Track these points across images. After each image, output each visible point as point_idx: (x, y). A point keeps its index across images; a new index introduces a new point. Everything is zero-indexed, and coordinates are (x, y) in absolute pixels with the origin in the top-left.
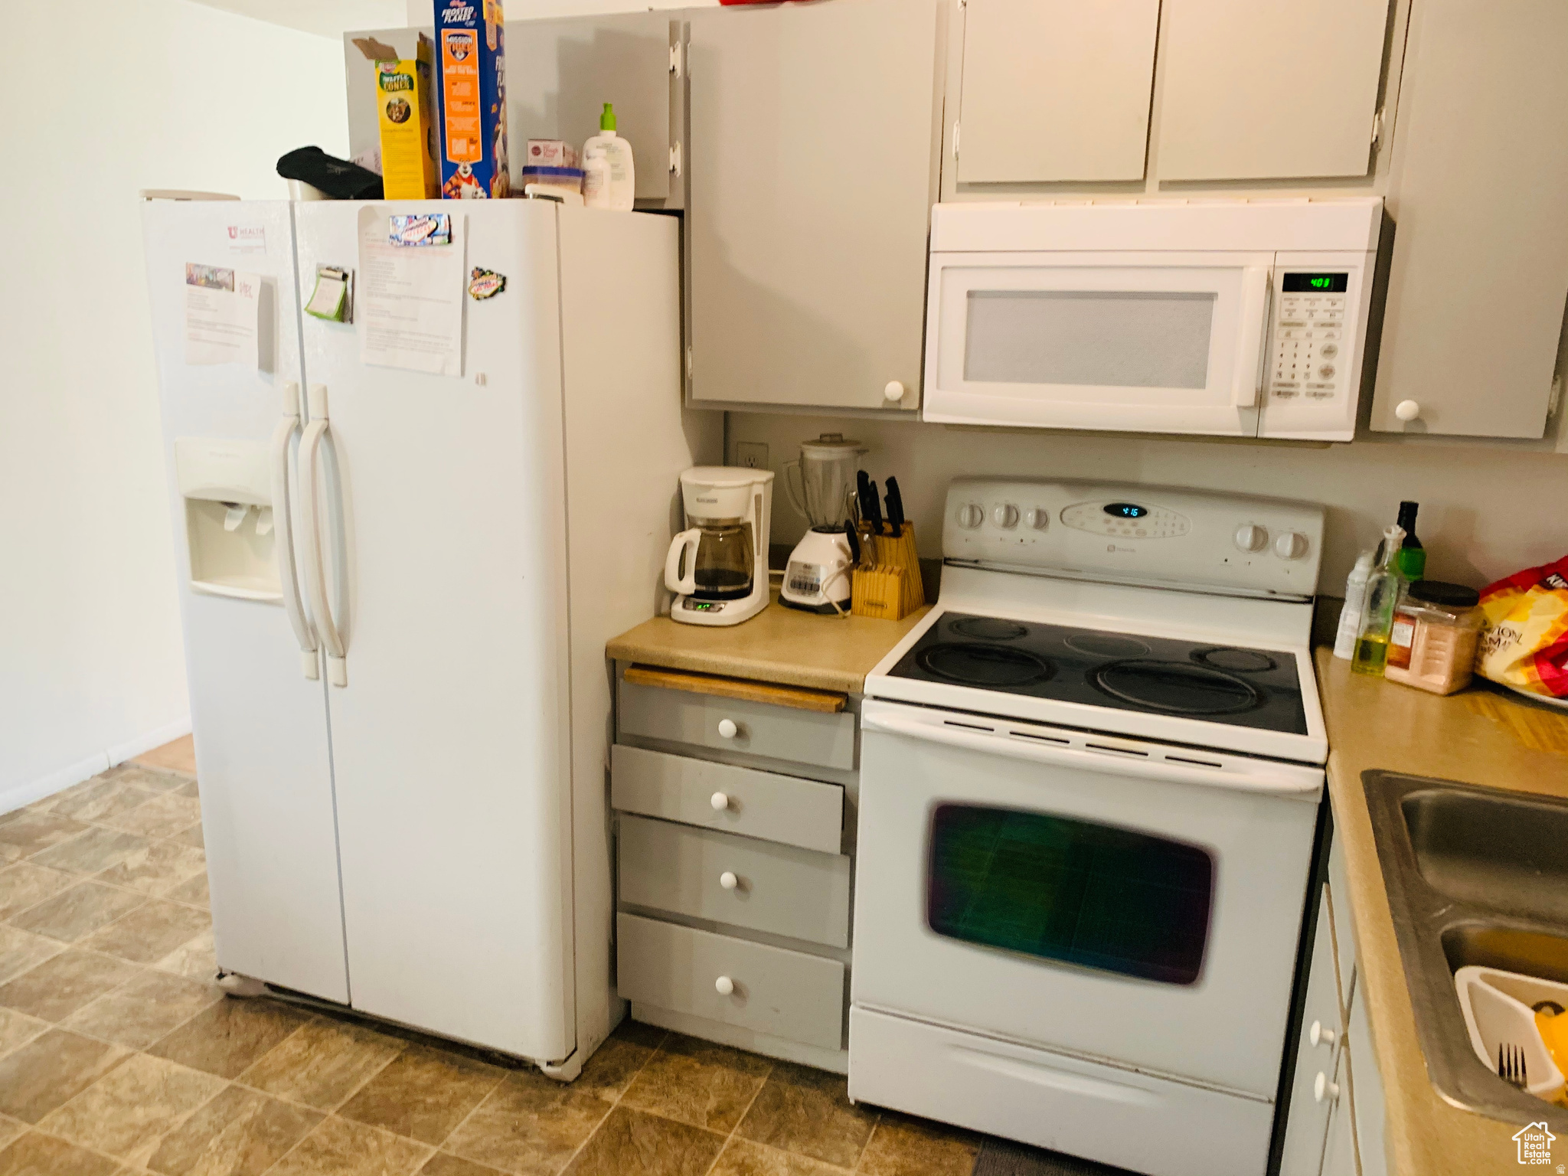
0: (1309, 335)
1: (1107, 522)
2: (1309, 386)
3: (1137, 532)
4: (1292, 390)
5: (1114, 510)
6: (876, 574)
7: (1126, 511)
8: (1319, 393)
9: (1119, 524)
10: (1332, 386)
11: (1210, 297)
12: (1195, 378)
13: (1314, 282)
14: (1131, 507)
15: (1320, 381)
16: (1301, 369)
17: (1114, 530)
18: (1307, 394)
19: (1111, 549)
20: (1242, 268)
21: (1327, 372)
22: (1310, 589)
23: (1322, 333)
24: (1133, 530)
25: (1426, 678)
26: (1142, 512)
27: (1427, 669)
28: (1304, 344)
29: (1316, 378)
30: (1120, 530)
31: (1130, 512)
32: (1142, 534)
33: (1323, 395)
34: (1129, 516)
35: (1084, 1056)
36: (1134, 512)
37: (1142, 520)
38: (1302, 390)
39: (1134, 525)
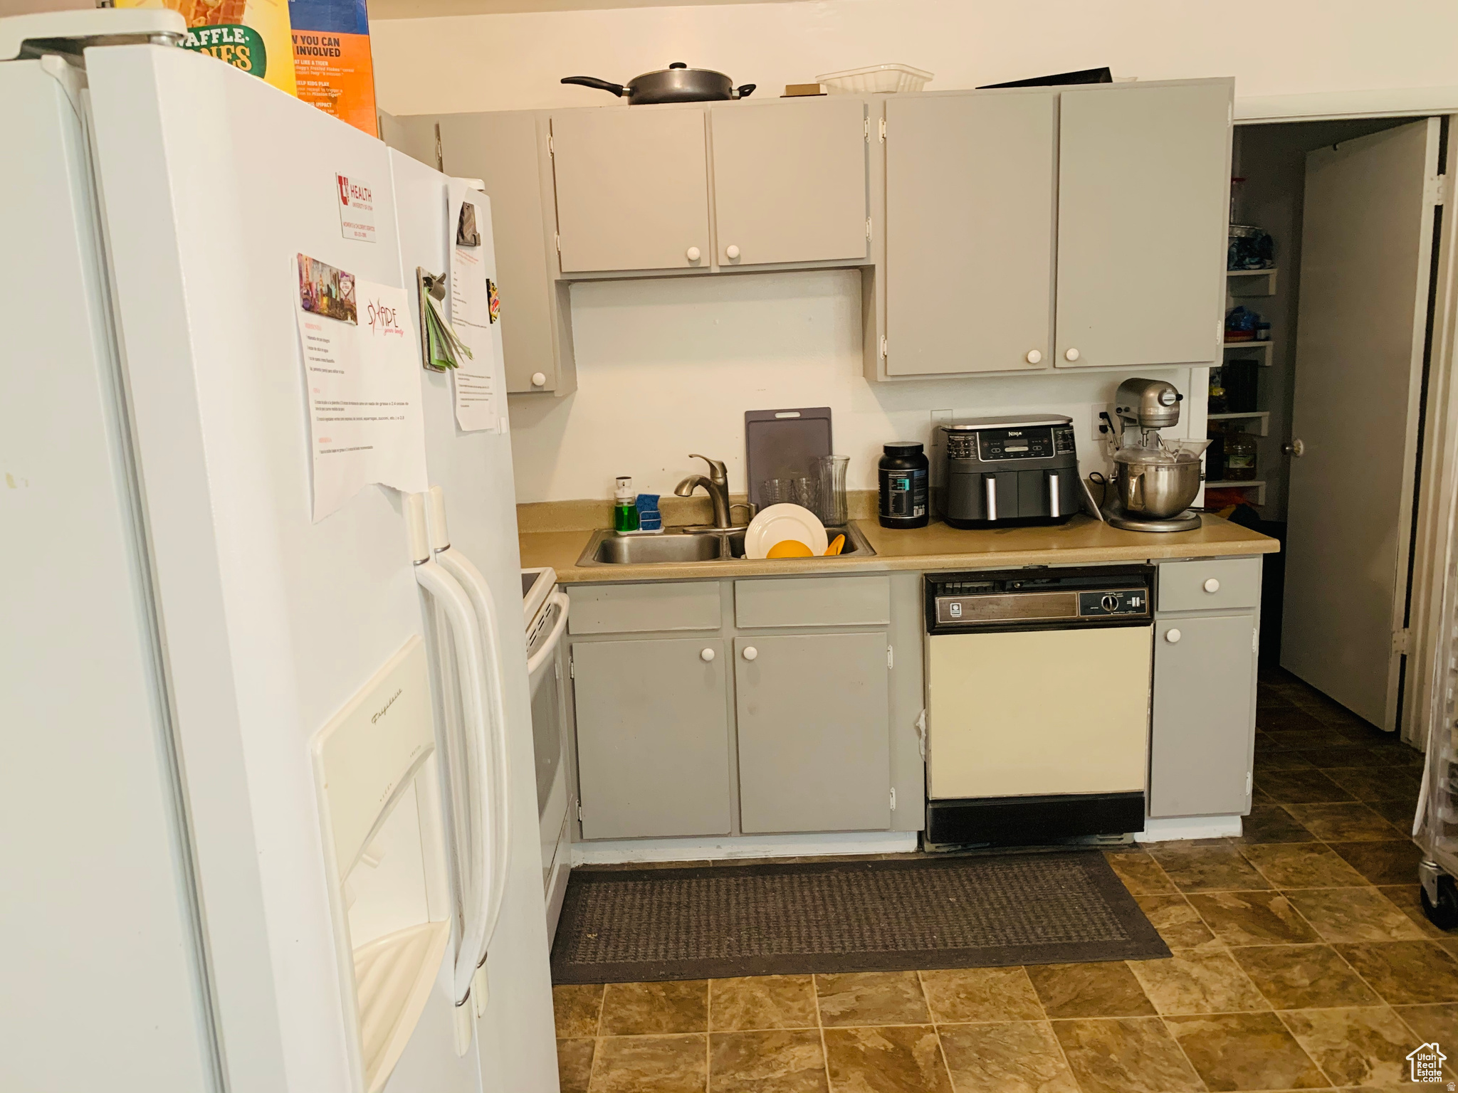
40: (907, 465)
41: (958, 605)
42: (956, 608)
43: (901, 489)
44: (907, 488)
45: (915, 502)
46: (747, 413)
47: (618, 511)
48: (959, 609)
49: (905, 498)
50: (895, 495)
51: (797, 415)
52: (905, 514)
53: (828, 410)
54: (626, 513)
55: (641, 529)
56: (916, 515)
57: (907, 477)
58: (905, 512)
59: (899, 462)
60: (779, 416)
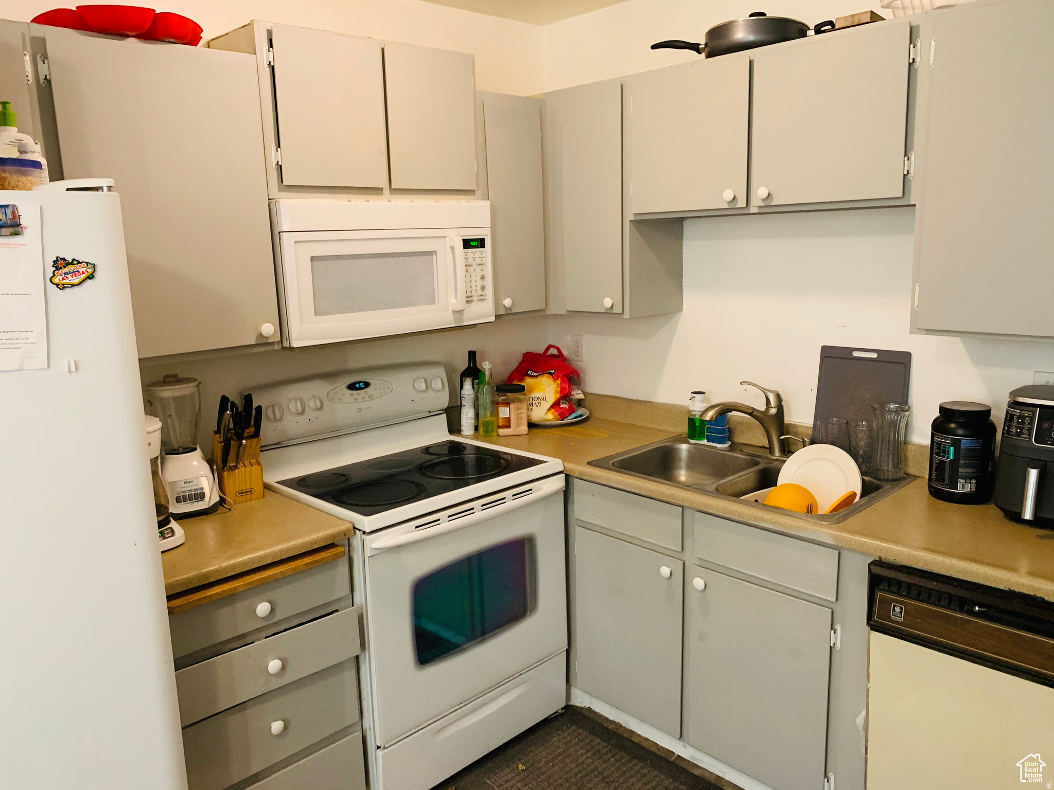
0: (475, 270)
1: (352, 395)
2: (478, 296)
3: (369, 397)
4: (472, 299)
5: (352, 387)
6: (242, 469)
7: (357, 386)
8: (482, 299)
9: (359, 394)
10: (486, 295)
11: (430, 253)
12: (431, 300)
13: (472, 243)
14: (359, 383)
15: (481, 293)
16: (474, 288)
17: (357, 399)
18: (477, 301)
19: (359, 410)
20: (445, 237)
21: (483, 288)
22: (445, 405)
23: (479, 269)
24: (366, 396)
25: (519, 429)
26: (367, 385)
27: (518, 425)
28: (473, 275)
29: (480, 292)
30: (359, 397)
31: (359, 386)
32: (371, 397)
33: (483, 300)
34: (360, 389)
35: (491, 689)
36: (362, 385)
37: (367, 390)
38: (475, 298)
39: (366, 393)
40: (960, 432)
41: (901, 608)
42: (898, 609)
43: (944, 457)
44: (951, 457)
45: (960, 474)
46: (824, 348)
47: (691, 421)
48: (901, 612)
49: (947, 467)
50: (938, 461)
51: (874, 355)
52: (947, 485)
53: (908, 355)
54: (698, 424)
55: (706, 440)
56: (960, 490)
57: (952, 445)
58: (946, 482)
59: (953, 426)
60: (856, 354)
